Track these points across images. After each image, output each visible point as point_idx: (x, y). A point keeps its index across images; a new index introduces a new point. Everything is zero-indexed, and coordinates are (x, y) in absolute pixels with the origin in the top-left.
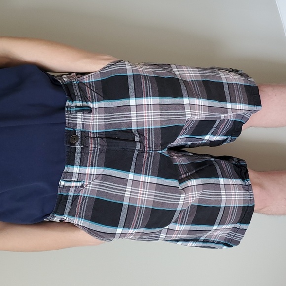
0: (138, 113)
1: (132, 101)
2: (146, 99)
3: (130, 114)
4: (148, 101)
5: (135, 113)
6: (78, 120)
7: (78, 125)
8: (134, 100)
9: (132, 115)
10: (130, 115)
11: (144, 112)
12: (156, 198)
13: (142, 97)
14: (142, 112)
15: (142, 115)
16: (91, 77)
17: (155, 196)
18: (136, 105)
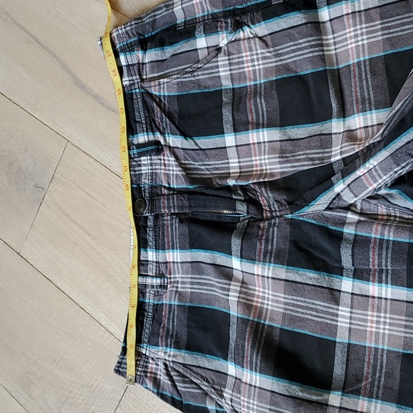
0: (241, 160)
1: (230, 139)
2: (255, 134)
3: (228, 163)
4: (258, 137)
5: (237, 160)
6: (143, 168)
7: (143, 177)
8: (234, 137)
9: (231, 165)
10: (227, 165)
11: (254, 158)
12: (287, 307)
13: (248, 130)
14: (250, 159)
15: (250, 163)
16: (162, 86)
17: (285, 304)
18: (237, 146)
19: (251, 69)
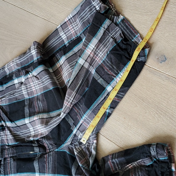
3: (29, 130)
16: (3, 101)
19: (35, 89)
